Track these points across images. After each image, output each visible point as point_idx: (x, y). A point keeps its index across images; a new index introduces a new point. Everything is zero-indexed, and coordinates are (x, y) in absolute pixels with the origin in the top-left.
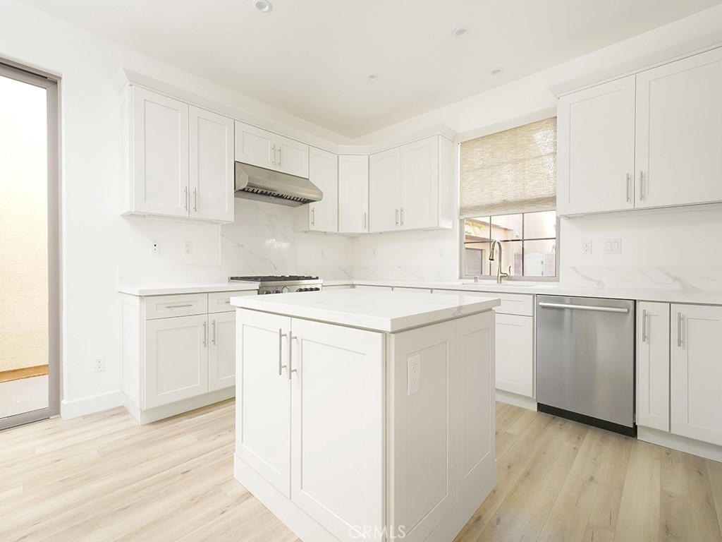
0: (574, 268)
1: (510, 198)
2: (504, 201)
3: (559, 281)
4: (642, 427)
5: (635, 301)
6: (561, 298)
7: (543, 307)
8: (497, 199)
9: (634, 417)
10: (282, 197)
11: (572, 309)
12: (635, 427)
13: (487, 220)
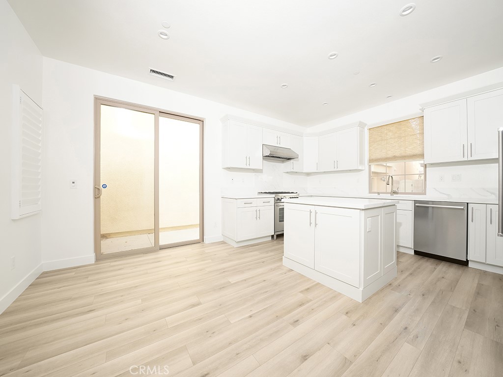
0: (434, 188)
1: (397, 154)
2: (394, 156)
3: (426, 194)
4: (471, 261)
5: (468, 203)
6: (427, 202)
7: (418, 206)
8: (390, 154)
9: (467, 257)
10: (280, 158)
11: (433, 207)
12: (467, 261)
13: (385, 165)
